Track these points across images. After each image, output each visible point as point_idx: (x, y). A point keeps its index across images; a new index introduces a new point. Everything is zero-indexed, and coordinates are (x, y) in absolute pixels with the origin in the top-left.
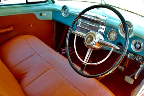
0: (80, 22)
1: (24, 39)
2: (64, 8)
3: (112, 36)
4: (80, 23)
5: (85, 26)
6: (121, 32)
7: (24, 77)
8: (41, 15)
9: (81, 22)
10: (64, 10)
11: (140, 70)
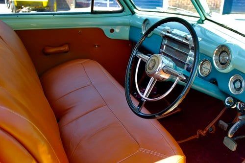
0: (165, 44)
1: (81, 64)
2: (146, 23)
3: (205, 68)
4: (165, 46)
5: (170, 51)
6: (216, 63)
7: (67, 113)
8: (112, 31)
9: (167, 45)
10: (145, 25)
11: (238, 124)
